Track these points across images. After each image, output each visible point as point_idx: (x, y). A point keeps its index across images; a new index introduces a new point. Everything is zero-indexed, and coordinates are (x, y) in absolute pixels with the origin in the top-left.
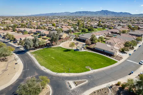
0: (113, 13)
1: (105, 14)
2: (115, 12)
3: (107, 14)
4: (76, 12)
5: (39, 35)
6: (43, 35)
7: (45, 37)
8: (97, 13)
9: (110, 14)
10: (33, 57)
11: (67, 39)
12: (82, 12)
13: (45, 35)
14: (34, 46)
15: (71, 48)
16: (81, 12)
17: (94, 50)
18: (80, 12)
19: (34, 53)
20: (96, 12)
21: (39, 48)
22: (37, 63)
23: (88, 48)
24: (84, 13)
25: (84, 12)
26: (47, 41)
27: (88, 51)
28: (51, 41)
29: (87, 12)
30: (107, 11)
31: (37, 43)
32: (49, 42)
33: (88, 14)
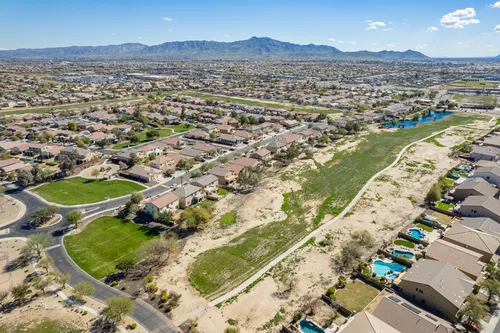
0: (288, 46)
1: (263, 49)
2: (293, 45)
3: (269, 51)
4: (166, 46)
5: (38, 158)
6: (46, 157)
7: (52, 160)
8: (237, 46)
9: (277, 50)
10: (35, 195)
11: (94, 161)
12: (188, 42)
13: (51, 156)
14: (34, 179)
15: (94, 178)
16: (183, 43)
17: (130, 177)
18: (180, 45)
19: (37, 189)
20: (233, 43)
21: (42, 182)
22: (43, 200)
23: (121, 175)
24: (193, 46)
25: (192, 44)
26: (56, 169)
27: (120, 179)
28: (64, 167)
29: (204, 43)
30: (268, 39)
31: (39, 175)
32: (59, 170)
33: (209, 52)
